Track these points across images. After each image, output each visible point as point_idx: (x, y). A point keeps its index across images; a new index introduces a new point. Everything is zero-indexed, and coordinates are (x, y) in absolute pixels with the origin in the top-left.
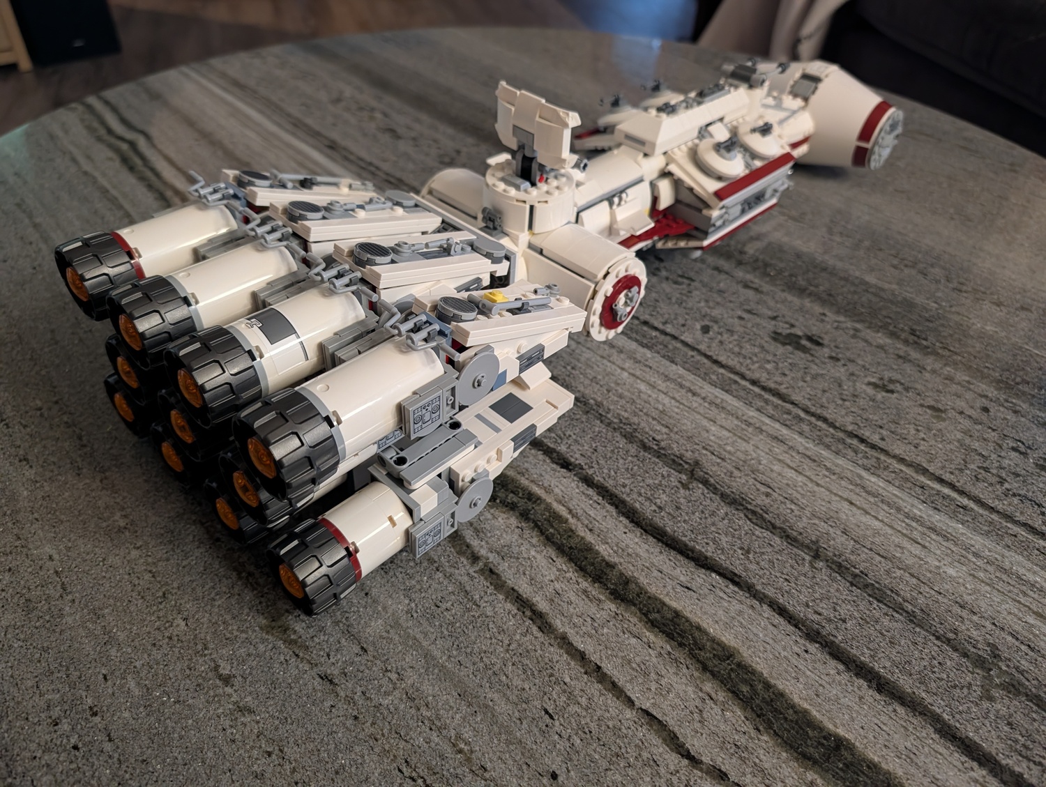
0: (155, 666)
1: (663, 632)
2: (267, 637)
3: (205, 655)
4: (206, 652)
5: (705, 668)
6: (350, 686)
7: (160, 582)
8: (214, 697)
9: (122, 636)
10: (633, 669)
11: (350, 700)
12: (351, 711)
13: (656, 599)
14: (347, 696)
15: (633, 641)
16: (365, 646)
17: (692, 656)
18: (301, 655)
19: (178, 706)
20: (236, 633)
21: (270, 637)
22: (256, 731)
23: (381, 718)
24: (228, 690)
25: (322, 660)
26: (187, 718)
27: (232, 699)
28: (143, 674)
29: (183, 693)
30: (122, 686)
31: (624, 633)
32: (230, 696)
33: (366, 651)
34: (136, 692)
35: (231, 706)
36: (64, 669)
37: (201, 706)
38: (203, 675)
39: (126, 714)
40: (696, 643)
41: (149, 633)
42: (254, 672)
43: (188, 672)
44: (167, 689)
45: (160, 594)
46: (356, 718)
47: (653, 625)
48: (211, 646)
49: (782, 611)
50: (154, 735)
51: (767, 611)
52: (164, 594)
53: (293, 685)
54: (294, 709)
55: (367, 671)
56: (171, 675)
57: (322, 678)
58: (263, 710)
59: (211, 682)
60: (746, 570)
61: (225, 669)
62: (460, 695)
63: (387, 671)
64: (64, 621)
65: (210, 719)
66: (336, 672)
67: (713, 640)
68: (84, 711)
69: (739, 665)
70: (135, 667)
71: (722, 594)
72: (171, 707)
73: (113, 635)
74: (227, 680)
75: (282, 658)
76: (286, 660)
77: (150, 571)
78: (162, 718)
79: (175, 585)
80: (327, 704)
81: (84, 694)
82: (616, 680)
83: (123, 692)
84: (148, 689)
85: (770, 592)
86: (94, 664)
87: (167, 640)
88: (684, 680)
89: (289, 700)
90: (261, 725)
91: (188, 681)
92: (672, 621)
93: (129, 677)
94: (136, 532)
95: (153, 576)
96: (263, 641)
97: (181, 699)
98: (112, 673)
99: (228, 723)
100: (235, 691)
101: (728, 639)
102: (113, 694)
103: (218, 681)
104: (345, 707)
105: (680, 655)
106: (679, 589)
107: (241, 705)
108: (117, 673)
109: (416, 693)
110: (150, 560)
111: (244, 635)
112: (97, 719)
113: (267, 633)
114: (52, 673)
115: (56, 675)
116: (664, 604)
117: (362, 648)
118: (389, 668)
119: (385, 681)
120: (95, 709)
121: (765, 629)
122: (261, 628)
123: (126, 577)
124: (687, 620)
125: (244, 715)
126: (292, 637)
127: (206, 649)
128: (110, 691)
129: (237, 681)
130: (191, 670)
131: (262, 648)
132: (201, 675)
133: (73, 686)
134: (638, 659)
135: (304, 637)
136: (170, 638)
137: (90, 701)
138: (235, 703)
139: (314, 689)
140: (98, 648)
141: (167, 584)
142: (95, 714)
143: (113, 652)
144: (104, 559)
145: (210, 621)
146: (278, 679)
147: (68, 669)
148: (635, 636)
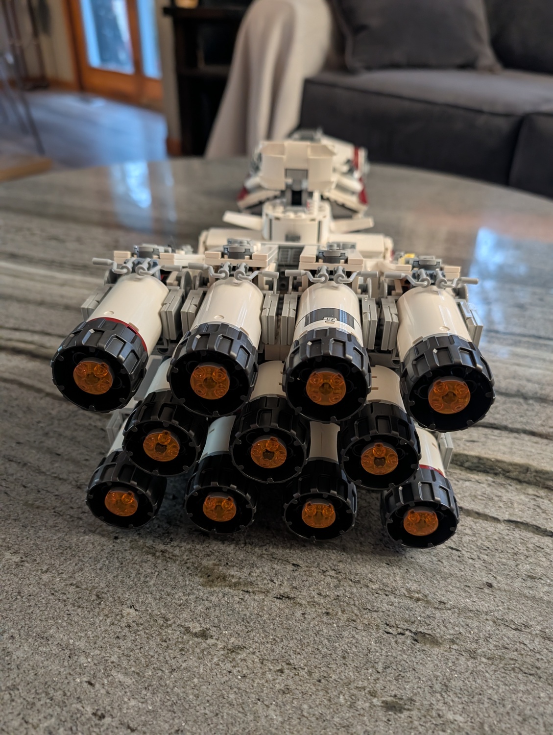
0: (131, 653)
2: (212, 589)
3: (170, 625)
4: (169, 623)
5: (520, 482)
6: (305, 594)
7: (87, 589)
8: (202, 651)
9: (81, 644)
11: (313, 604)
12: (320, 611)
14: (308, 602)
16: (295, 562)
18: (250, 590)
19: (175, 674)
20: (184, 598)
21: (215, 589)
22: (257, 660)
23: (345, 605)
24: (210, 641)
25: (270, 586)
26: (190, 679)
27: (219, 647)
28: (125, 664)
29: (173, 662)
30: (111, 683)
31: (458, 481)
32: (215, 645)
33: (298, 566)
34: (128, 681)
35: (222, 652)
36: (43, 695)
37: (196, 664)
38: (180, 640)
39: (133, 703)
40: (503, 470)
41: (106, 631)
42: (222, 619)
43: (164, 644)
44: (155, 666)
45: (94, 597)
46: (328, 614)
47: (470, 469)
48: (170, 616)
49: (533, 434)
50: (172, 706)
51: (527, 438)
52: (98, 596)
53: (260, 614)
54: (275, 630)
55: (311, 578)
56: (151, 654)
57: (280, 598)
58: (251, 642)
59: (191, 642)
60: (496, 419)
61: (196, 628)
63: (324, 572)
65: (211, 670)
66: (287, 590)
67: (511, 464)
68: (89, 719)
69: (536, 472)
70: (113, 662)
71: (494, 437)
72: (170, 677)
73: (72, 647)
74: (204, 635)
75: (237, 599)
76: (242, 599)
77: (71, 584)
78: (169, 690)
79: (102, 585)
80: (298, 614)
81: (79, 706)
82: (477, 511)
83: (117, 687)
84: (138, 674)
85: (518, 426)
86: (70, 678)
87: (127, 629)
88: (514, 493)
89: (266, 626)
90: (258, 654)
91: (170, 651)
92: (479, 463)
93: (114, 673)
94: (35, 560)
95: (77, 587)
96: (212, 593)
97: (174, 667)
98: (94, 676)
99: (229, 666)
100: (217, 639)
101: (518, 460)
102: (108, 693)
103: (196, 639)
104: (314, 610)
105: (500, 480)
106: (468, 444)
107: (229, 647)
108: (99, 675)
109: (357, 577)
110: (64, 576)
111: (191, 597)
112: (107, 720)
113: (211, 586)
115: (39, 704)
116: (467, 456)
117: (294, 565)
118: (325, 569)
119: (328, 579)
120: (99, 713)
121: (532, 447)
122: (203, 585)
123: (51, 597)
124: (488, 459)
125: (238, 653)
126: (233, 581)
127: (167, 620)
128: (103, 691)
129: (213, 631)
130: (166, 641)
131: (214, 599)
132: (178, 642)
133: (63, 705)
134: (479, 493)
135: (243, 577)
136: (129, 626)
137: (89, 710)
138: (224, 649)
139: (279, 609)
140: (66, 664)
141: (94, 588)
142: (102, 717)
143: (83, 660)
144: (19, 593)
145: (155, 599)
146: (245, 615)
147: (47, 694)
148: (466, 481)
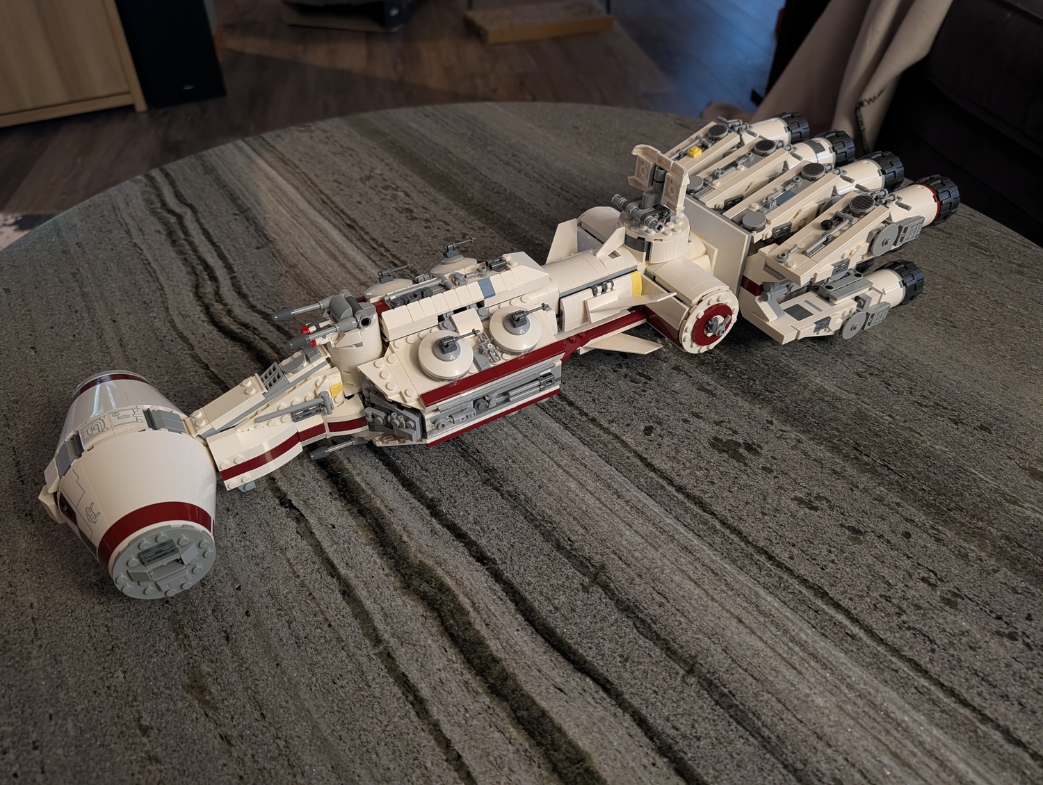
0: (92, 712)
1: (526, 730)
2: (186, 695)
3: (133, 706)
4: (134, 703)
5: (554, 769)
6: (243, 748)
7: (111, 636)
8: (132, 744)
9: (71, 681)
10: (490, 762)
11: (240, 761)
12: (238, 771)
13: (529, 697)
14: (238, 757)
15: (497, 735)
16: (265, 713)
17: (547, 756)
18: (210, 715)
19: (101, 748)
20: (162, 689)
21: (189, 696)
22: (158, 779)
23: (262, 781)
24: (145, 740)
25: (226, 721)
26: (106, 760)
27: (146, 749)
28: (81, 717)
29: (108, 738)
30: (62, 726)
31: (491, 726)
32: (144, 745)
33: (264, 718)
34: (72, 733)
35: (143, 755)
36: (21, 705)
37: (120, 752)
38: (128, 724)
39: (60, 751)
40: (553, 744)
41: (93, 681)
42: (168, 726)
43: (116, 719)
44: (96, 733)
45: (110, 647)
46: (241, 778)
47: (519, 721)
48: (140, 698)
49: (641, 722)
50: (78, 772)
51: (627, 720)
52: (113, 647)
53: (197, 742)
54: (193, 763)
55: (261, 736)
56: (102, 721)
57: (222, 738)
58: (168, 761)
59: (132, 731)
60: (619, 678)
61: (146, 722)
62: (333, 768)
63: (278, 738)
64: (30, 664)
65: (124, 764)
66: (235, 734)
67: (570, 743)
68: (28, 744)
69: (587, 770)
70: (76, 710)
71: (590, 699)
72: (96, 749)
73: (64, 679)
74: (145, 731)
75: (194, 715)
76: (197, 719)
77: (106, 626)
78: (87, 759)
79: (124, 640)
80: (221, 762)
81: (31, 729)
82: (472, 771)
83: (61, 732)
84: (81, 731)
85: (636, 702)
86: (44, 704)
87: (106, 689)
88: (532, 778)
89: (191, 755)
90: (163, 774)
91: (115, 729)
92: (537, 719)
93: (69, 719)
94: (103, 588)
95: (108, 631)
96: (183, 698)
97: (106, 743)
98: (57, 714)
99: (138, 769)
100: (150, 741)
101: (584, 743)
102: (54, 732)
103: (138, 731)
104: (235, 766)
105: (536, 753)
106: (552, 689)
107: (151, 754)
108: (61, 714)
109: (297, 761)
110: (108, 615)
111: (168, 692)
112: (37, 752)
113: (188, 692)
114: (11, 708)
115: (14, 710)
116: (534, 702)
117: (262, 714)
118: (280, 736)
119: (273, 747)
120: (37, 744)
121: (621, 738)
122: (183, 687)
123: (86, 629)
124: (551, 721)
125: (152, 764)
126: (207, 698)
127: (135, 701)
128: (52, 729)
129: (154, 732)
130: (118, 718)
131: (180, 704)
132: (125, 724)
133: (24, 721)
134: (496, 753)
135: (216, 700)
136: (109, 688)
137: (34, 736)
138: (147, 752)
139: (213, 747)
140: (51, 691)
141: (117, 638)
142: (36, 748)
143: (62, 695)
144: (72, 611)
145: (144, 676)
146: (186, 735)
147: (24, 706)
148: (499, 731)
